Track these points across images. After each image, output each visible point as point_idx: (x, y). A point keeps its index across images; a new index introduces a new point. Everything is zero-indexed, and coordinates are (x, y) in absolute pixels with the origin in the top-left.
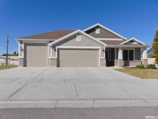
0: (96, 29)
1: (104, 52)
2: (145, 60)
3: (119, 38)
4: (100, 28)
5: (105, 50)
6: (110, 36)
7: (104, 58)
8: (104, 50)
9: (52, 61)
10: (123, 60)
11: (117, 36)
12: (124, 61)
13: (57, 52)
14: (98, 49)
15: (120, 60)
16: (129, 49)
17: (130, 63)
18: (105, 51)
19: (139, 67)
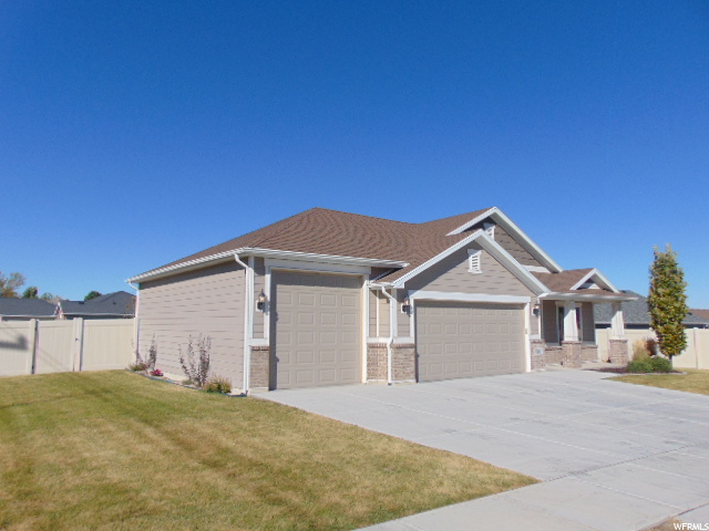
0: (485, 225)
4: (495, 224)
7: (539, 336)
9: (401, 356)
13: (412, 316)
14: (522, 306)
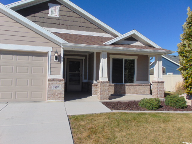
0: (49, 4)
1: (60, 61)
2: (159, 83)
3: (106, 31)
4: (60, 4)
5: (62, 55)
6: (83, 24)
7: (60, 76)
8: (60, 56)
10: (113, 82)
11: (101, 26)
12: (113, 84)
14: (44, 54)
15: (103, 83)
16: (124, 58)
17: (127, 88)
18: (62, 59)
19: (148, 105)
